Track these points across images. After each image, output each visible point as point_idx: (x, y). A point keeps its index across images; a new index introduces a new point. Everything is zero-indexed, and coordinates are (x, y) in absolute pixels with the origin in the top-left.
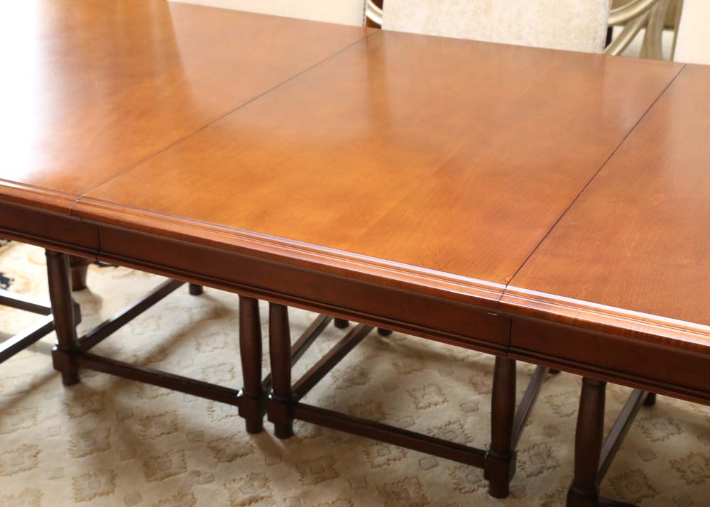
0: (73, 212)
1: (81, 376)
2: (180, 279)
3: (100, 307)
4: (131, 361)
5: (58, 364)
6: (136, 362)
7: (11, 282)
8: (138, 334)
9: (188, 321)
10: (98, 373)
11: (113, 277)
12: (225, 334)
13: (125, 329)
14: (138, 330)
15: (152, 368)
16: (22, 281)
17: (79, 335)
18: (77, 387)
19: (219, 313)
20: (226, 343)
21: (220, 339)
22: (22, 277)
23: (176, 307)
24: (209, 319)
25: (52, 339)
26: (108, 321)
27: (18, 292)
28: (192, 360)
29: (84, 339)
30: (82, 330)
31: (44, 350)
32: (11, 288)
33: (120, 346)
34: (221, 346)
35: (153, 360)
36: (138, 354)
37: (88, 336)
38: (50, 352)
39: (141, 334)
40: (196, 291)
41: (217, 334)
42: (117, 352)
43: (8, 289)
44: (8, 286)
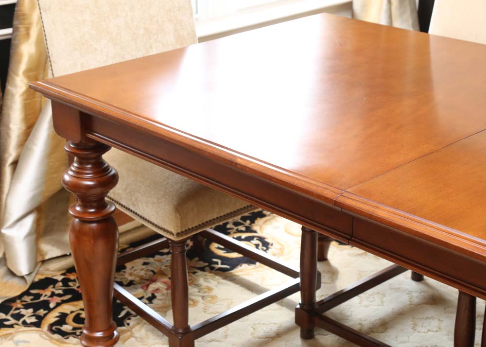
0: (336, 203)
1: (315, 333)
2: (403, 265)
3: (337, 278)
4: (356, 328)
5: (298, 320)
6: (360, 330)
7: (270, 246)
8: (365, 306)
9: (409, 303)
10: (329, 333)
11: (349, 254)
12: (439, 320)
13: (355, 300)
14: (365, 303)
15: (373, 337)
16: (278, 247)
17: (318, 299)
18: (311, 341)
19: (435, 301)
20: (439, 328)
21: (434, 323)
22: (279, 243)
23: (399, 288)
24: (427, 303)
25: (296, 298)
26: (342, 291)
27: (274, 255)
28: (409, 337)
29: (322, 303)
30: (320, 295)
31: (289, 306)
32: (270, 251)
33: (349, 314)
34: (435, 329)
35: (375, 330)
36: (363, 323)
37: (325, 301)
38: (294, 310)
39: (367, 307)
40: (417, 278)
41: (432, 318)
42: (346, 318)
43: (267, 251)
44: (268, 249)
